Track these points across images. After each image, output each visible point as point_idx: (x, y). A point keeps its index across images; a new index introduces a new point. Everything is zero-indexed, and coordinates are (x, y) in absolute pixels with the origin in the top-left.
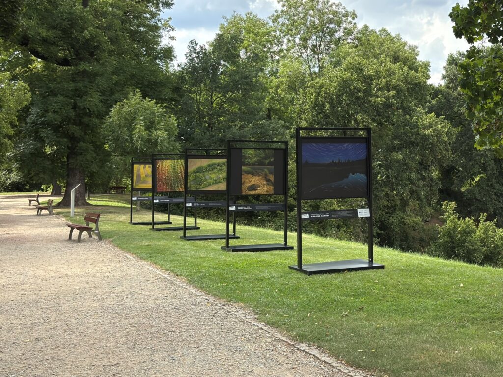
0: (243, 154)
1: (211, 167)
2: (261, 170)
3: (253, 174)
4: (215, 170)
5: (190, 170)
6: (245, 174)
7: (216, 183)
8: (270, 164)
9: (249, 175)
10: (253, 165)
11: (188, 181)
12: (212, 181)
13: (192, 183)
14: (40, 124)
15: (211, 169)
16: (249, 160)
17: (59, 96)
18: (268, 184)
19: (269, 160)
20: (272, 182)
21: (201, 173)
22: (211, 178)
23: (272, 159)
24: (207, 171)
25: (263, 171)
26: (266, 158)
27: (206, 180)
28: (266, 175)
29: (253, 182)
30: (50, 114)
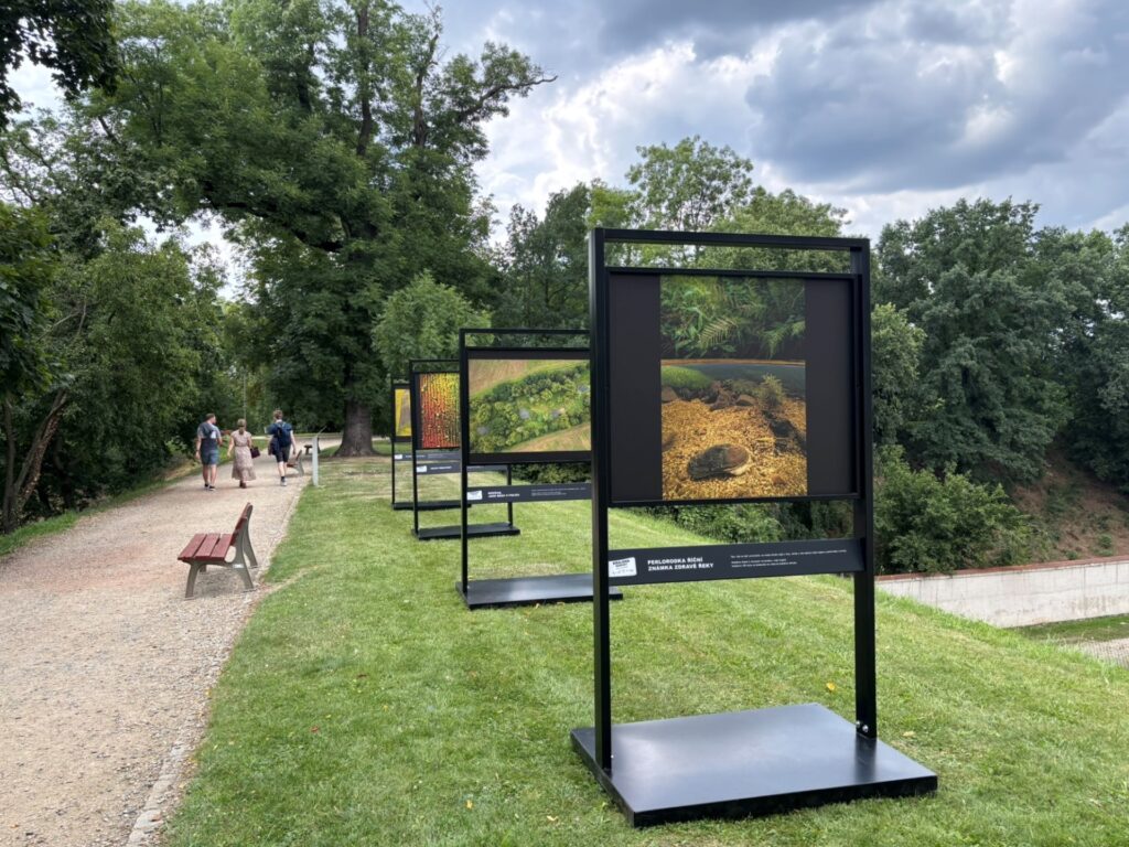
0: (666, 302)
1: (536, 385)
2: (749, 378)
3: (712, 400)
4: (546, 394)
5: (475, 393)
6: (678, 401)
7: (551, 430)
8: (788, 349)
9: (696, 404)
10: (714, 353)
11: (471, 425)
12: (536, 425)
13: (482, 430)
14: (302, 335)
15: (534, 391)
16: (693, 330)
17: (323, 290)
18: (781, 448)
19: (783, 329)
20: (797, 437)
21: (505, 400)
22: (535, 417)
23: (798, 327)
24: (522, 394)
25: (759, 381)
26: (769, 320)
27: (521, 422)
28: (772, 402)
29: (711, 440)
30: (310, 318)
